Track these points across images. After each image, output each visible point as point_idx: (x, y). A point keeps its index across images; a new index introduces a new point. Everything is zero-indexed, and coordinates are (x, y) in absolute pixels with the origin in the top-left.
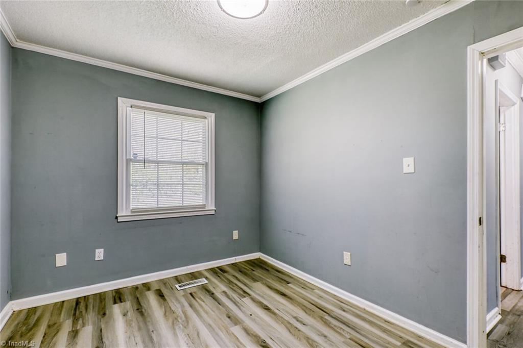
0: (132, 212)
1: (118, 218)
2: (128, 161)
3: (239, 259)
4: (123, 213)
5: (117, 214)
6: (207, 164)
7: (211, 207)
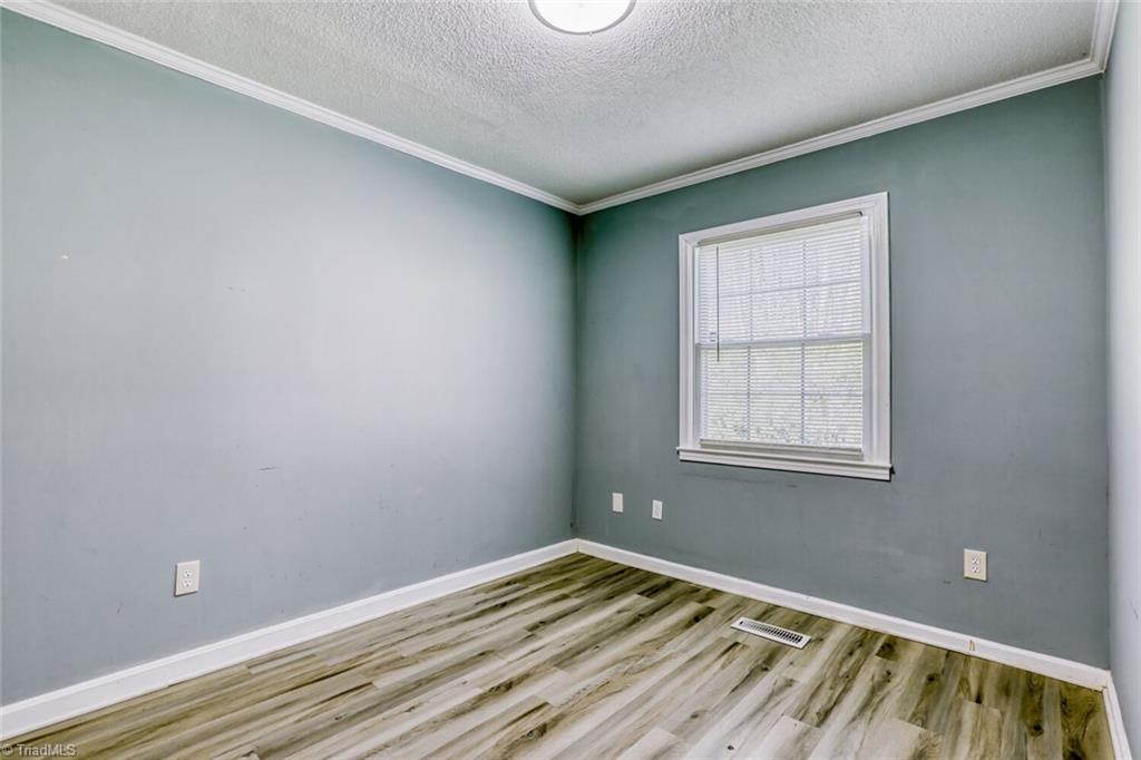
0: (703, 446)
1: (681, 453)
2: (698, 348)
3: (984, 648)
4: (688, 444)
5: (678, 445)
6: (867, 340)
7: (878, 460)
